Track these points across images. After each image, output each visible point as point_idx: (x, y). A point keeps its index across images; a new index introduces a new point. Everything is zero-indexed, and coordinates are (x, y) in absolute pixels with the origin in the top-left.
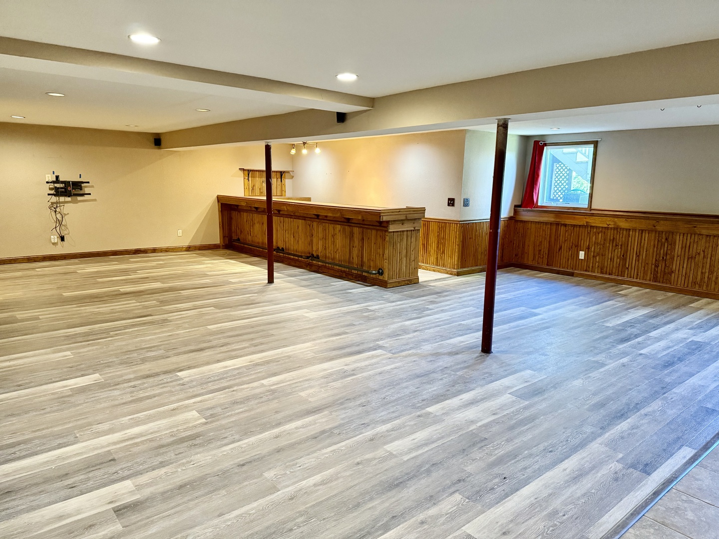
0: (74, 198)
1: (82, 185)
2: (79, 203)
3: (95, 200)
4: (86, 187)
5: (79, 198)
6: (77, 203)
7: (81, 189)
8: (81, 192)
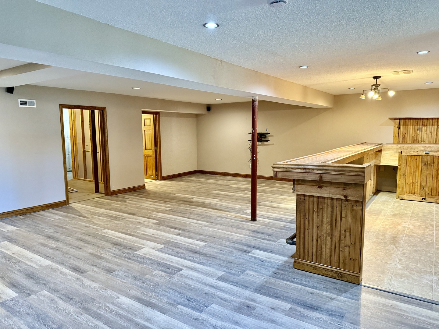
0: (263, 143)
1: (267, 135)
2: (265, 146)
3: (273, 144)
4: (269, 136)
5: (265, 143)
6: (264, 146)
7: (266, 137)
8: (266, 139)
